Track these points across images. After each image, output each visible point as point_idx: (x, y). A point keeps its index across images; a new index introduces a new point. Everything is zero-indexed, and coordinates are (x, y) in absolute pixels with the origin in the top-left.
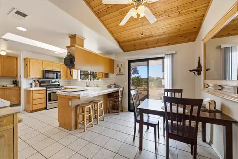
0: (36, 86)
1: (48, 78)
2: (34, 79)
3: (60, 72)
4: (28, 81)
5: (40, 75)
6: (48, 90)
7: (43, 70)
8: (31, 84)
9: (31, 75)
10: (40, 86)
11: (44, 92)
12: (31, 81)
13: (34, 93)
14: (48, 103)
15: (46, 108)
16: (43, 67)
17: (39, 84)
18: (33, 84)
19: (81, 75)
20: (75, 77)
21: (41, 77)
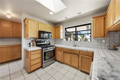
0: (33, 45)
1: (43, 38)
2: (32, 39)
3: (51, 33)
4: (27, 41)
5: (36, 35)
7: (39, 31)
8: (30, 44)
9: (29, 36)
12: (30, 41)
14: (44, 62)
15: (42, 67)
16: (39, 29)
17: (35, 43)
18: (31, 44)
19: (65, 35)
20: (61, 37)
21: (37, 37)
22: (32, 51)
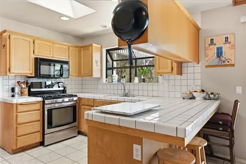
0: (22, 94)
1: (48, 77)
2: (19, 79)
3: (67, 63)
4: (6, 82)
5: (29, 70)
6: (47, 102)
7: (36, 59)
8: (13, 90)
9: (12, 71)
10: (31, 94)
11: (38, 106)
12: (12, 83)
13: (20, 108)
14: (47, 131)
15: (42, 144)
16: (36, 53)
17: (27, 89)
18: (17, 90)
19: (107, 69)
20: (96, 74)
21: (32, 74)
22: (21, 104)
